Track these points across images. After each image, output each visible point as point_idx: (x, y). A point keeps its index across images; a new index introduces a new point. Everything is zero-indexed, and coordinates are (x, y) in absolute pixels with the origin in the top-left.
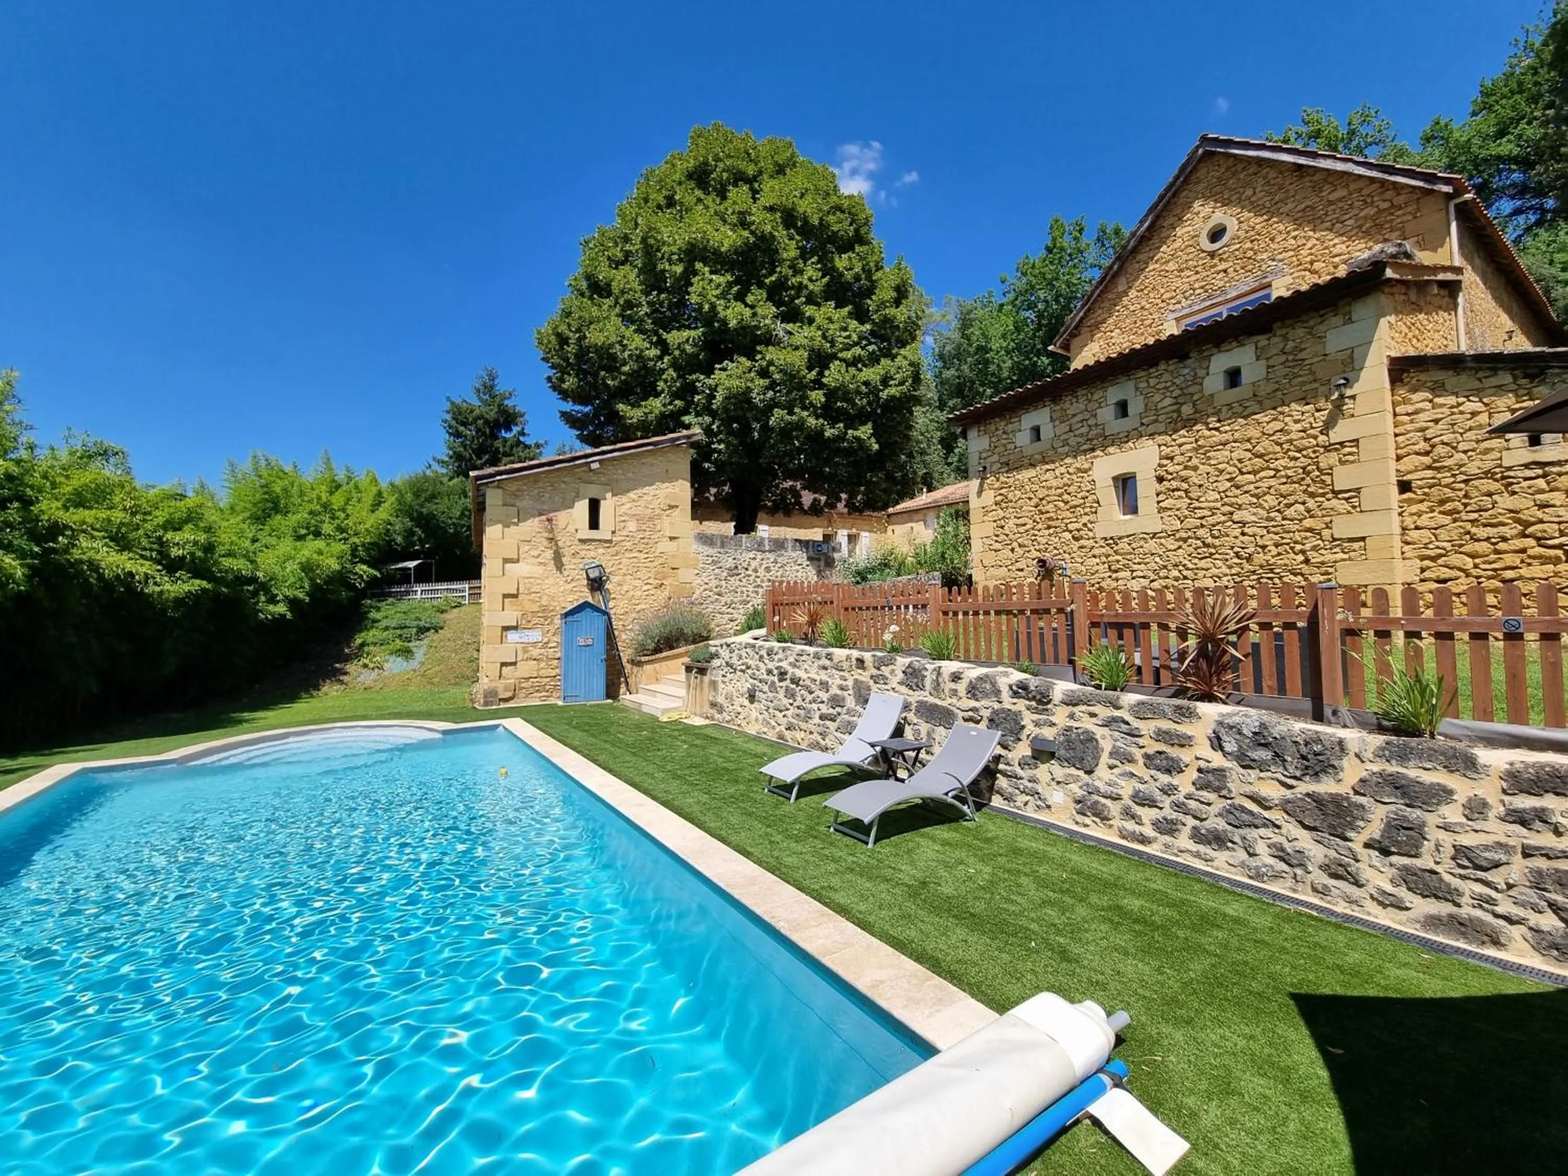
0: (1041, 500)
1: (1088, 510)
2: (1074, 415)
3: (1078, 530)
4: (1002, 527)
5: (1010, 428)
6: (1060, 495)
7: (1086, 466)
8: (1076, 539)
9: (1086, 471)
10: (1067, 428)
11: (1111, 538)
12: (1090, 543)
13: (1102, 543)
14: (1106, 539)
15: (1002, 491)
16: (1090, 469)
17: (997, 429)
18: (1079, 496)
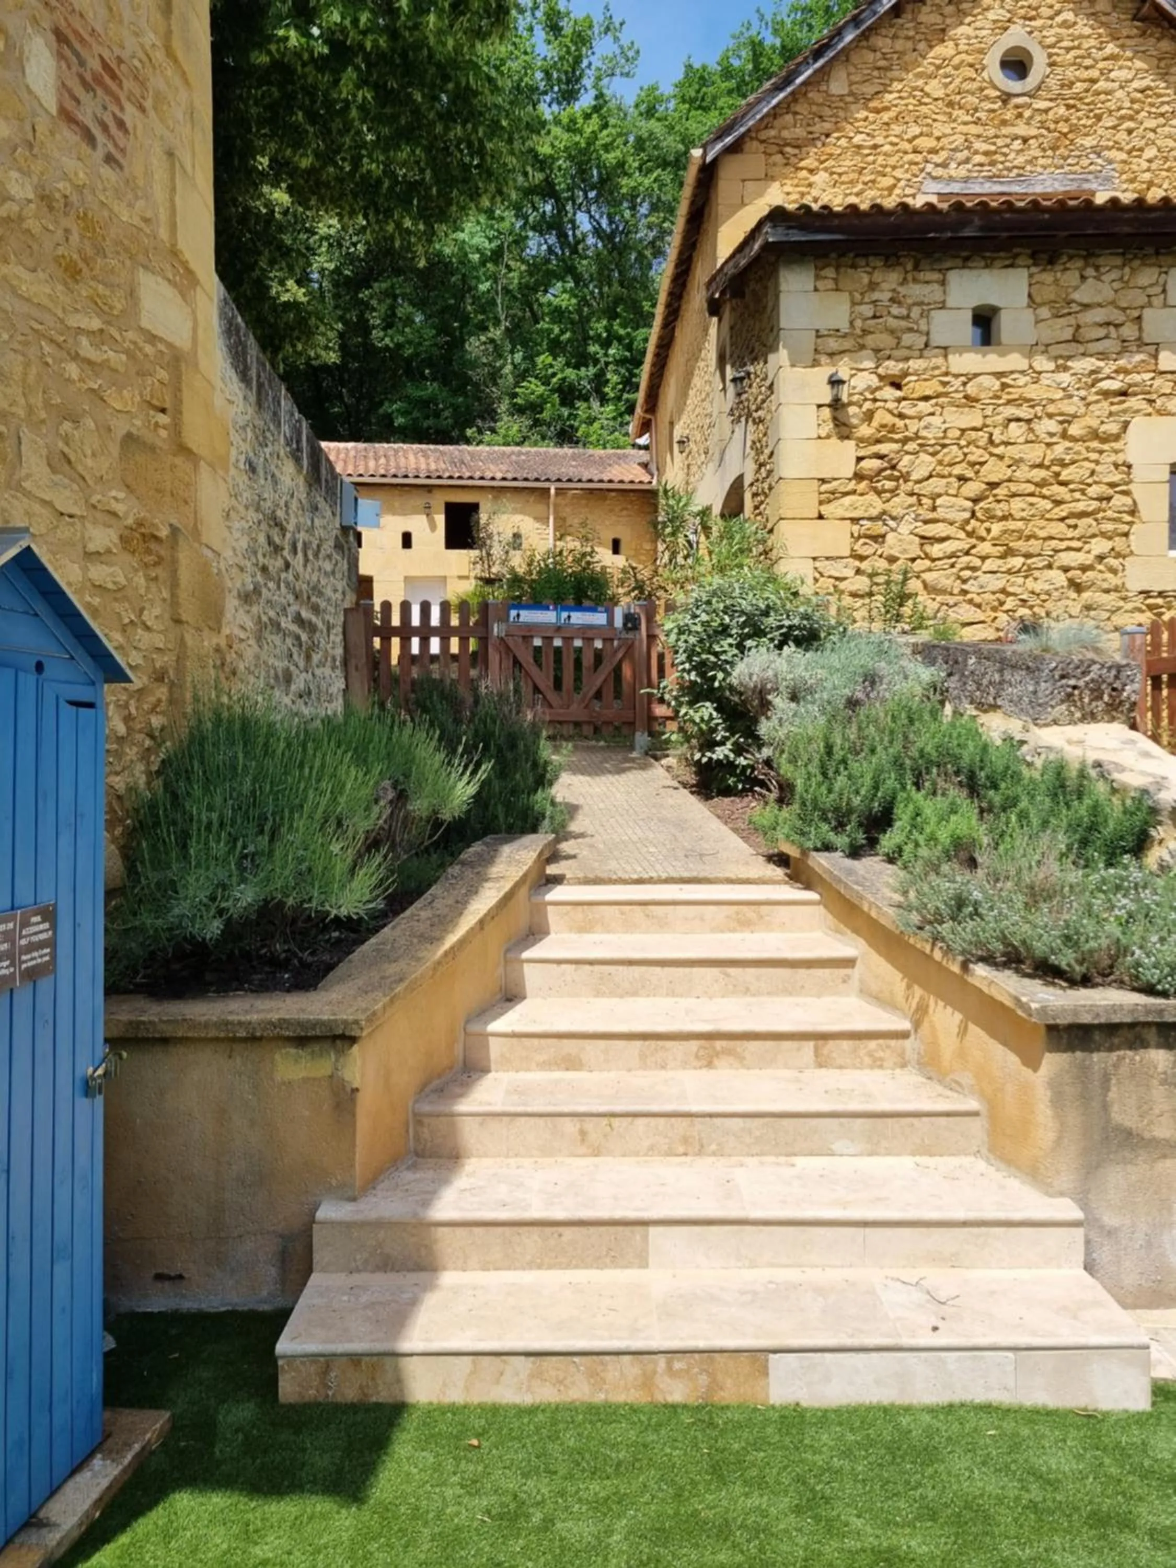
0: (993, 485)
1: (1108, 527)
2: (1086, 307)
3: (1084, 569)
4: (879, 538)
5: (915, 291)
6: (1042, 484)
7: (1112, 428)
8: (1078, 587)
9: (1106, 438)
10: (1068, 334)
11: (1161, 594)
12: (1110, 600)
13: (1138, 602)
14: (1146, 593)
15: (884, 448)
16: (1117, 438)
17: (873, 286)
18: (1093, 491)
